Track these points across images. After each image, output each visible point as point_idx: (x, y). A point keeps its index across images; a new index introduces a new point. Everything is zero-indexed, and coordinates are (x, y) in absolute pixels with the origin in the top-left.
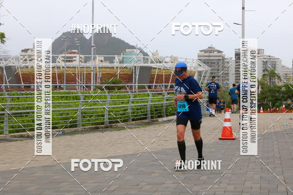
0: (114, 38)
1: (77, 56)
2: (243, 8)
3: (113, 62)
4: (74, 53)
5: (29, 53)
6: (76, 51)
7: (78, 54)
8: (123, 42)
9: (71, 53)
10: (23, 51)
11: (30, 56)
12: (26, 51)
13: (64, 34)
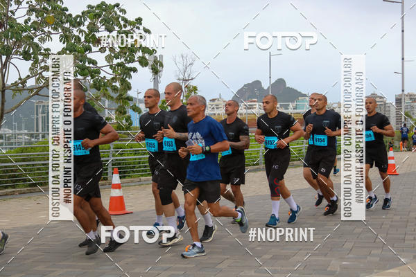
0: (288, 87)
1: (257, 103)
2: (403, 59)
3: (288, 109)
4: (255, 101)
5: (216, 102)
6: (256, 100)
7: (257, 102)
8: (296, 91)
9: (251, 102)
10: (211, 101)
11: (217, 105)
12: (213, 100)
13: (245, 85)
